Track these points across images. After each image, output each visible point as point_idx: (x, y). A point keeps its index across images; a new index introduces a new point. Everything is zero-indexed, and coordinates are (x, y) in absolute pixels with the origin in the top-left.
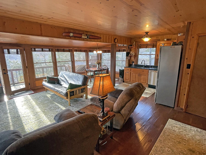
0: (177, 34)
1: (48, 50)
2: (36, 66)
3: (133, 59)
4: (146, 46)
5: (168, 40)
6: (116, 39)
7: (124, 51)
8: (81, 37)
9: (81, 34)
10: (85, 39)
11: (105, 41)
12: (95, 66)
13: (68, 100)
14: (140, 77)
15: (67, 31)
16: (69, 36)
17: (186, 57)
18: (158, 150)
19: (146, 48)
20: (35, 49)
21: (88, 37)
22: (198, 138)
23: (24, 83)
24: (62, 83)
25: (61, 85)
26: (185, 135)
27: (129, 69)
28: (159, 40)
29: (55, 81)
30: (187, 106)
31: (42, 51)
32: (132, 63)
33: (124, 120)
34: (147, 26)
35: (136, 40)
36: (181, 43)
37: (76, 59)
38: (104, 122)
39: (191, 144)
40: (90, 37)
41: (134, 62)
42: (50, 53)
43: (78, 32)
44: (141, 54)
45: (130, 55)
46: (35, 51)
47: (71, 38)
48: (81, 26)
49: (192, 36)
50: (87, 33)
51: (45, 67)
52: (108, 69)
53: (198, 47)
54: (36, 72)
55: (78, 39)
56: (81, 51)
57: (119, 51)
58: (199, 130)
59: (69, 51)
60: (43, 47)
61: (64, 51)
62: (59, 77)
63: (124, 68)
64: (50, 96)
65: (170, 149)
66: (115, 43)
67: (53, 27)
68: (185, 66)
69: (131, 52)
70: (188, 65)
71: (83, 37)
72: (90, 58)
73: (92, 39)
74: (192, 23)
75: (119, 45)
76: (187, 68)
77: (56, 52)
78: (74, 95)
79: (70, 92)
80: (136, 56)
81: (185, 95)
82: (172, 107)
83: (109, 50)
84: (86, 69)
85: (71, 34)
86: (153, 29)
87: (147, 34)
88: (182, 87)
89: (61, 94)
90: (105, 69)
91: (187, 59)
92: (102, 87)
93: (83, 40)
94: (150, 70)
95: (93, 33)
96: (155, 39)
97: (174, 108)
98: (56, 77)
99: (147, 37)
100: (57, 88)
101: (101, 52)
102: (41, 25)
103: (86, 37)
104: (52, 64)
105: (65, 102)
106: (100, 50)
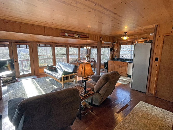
0: (150, 34)
1: (49, 45)
2: (40, 58)
3: (115, 53)
4: (126, 43)
5: (144, 38)
6: (102, 38)
7: (108, 47)
8: (73, 36)
9: (74, 34)
10: (76, 38)
11: (92, 39)
12: (85, 59)
13: (62, 83)
14: (121, 68)
15: (63, 32)
16: (65, 35)
17: (155, 52)
18: (126, 122)
19: (126, 45)
20: (40, 44)
21: (78, 36)
22: (161, 116)
23: (30, 71)
24: (59, 71)
25: (58, 72)
26: (151, 113)
27: (112, 61)
28: (137, 39)
29: (53, 69)
30: (156, 92)
31: (45, 46)
32: (115, 57)
33: (101, 98)
34: (126, 27)
35: (118, 39)
36: (151, 41)
37: (70, 53)
38: (85, 97)
39: (154, 120)
40: (80, 36)
41: (116, 56)
42: (51, 48)
43: (71, 32)
44: (122, 50)
45: (114, 50)
46: (40, 46)
47: (66, 37)
48: (73, 28)
49: (159, 36)
50: (78, 33)
51: (47, 59)
52: (95, 62)
53: (164, 44)
54: (39, 62)
55: (72, 37)
56: (74, 47)
57: (105, 47)
58: (164, 110)
59: (65, 47)
60: (45, 44)
61: (61, 46)
62: (56, 66)
63: (108, 61)
64: (49, 80)
65: (136, 122)
66: (101, 40)
67: (53, 29)
68: (154, 59)
69: (114, 48)
70: (156, 58)
71: (75, 36)
72: (81, 52)
73: (82, 37)
74: (158, 26)
75: (105, 42)
76: (156, 61)
77: (55, 47)
78: (66, 80)
79: (64, 77)
80: (118, 51)
81: (154, 82)
82: (144, 93)
83: (97, 46)
84: (78, 61)
85: (66, 34)
86: (130, 30)
87: (126, 34)
88: (152, 76)
89: (57, 78)
90: (93, 61)
91: (155, 53)
92: (84, 72)
93: (75, 38)
94: (129, 62)
95: (83, 33)
96: (134, 38)
97: (145, 93)
98: (54, 66)
99: (125, 36)
100: (54, 74)
101: (90, 48)
102: (45, 27)
103: (77, 36)
104: (52, 57)
105: (60, 85)
106: (89, 47)
